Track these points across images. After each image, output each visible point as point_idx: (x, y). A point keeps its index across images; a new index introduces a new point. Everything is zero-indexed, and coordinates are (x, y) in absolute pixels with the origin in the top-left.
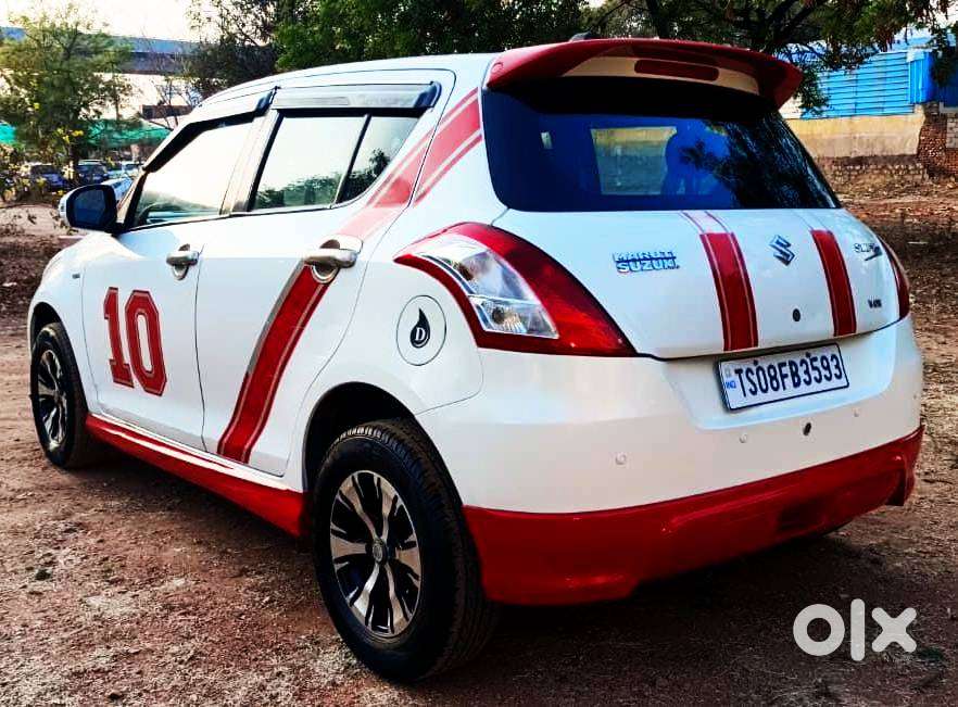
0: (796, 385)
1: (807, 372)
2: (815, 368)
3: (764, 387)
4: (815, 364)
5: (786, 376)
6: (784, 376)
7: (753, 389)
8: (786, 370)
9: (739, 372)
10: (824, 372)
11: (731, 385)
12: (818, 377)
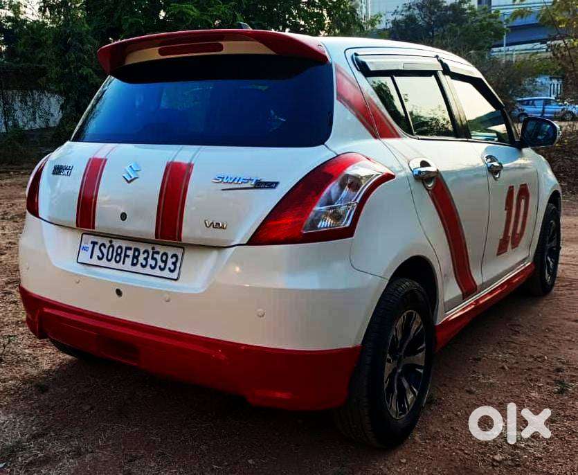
0: (133, 264)
1: (146, 259)
2: (153, 258)
3: (109, 258)
4: (155, 256)
5: (128, 256)
6: (126, 256)
7: (101, 256)
8: (130, 253)
9: (94, 243)
10: (160, 263)
11: (85, 249)
12: (153, 265)
